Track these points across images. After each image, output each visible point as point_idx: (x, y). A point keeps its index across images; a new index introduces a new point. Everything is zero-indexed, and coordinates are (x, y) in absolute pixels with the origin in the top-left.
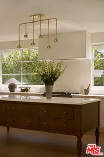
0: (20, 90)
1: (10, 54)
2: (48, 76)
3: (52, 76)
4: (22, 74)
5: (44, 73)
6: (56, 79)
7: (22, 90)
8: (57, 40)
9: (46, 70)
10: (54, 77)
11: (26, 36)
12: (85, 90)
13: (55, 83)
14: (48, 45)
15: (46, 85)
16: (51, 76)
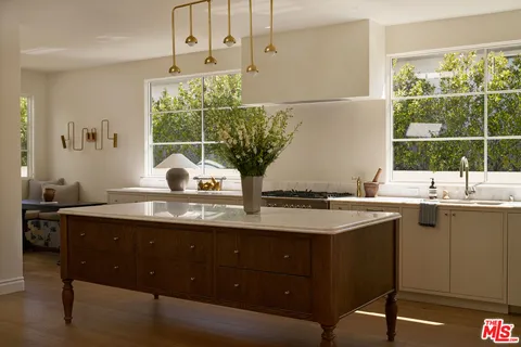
0: (197, 186)
1: (185, 88)
2: (245, 149)
3: (259, 151)
4: (203, 142)
5: (235, 142)
6: (270, 159)
7: (201, 187)
8: (272, 49)
9: (240, 133)
10: (266, 153)
11: (191, 40)
12: (367, 186)
13: (269, 170)
14: (250, 64)
15: (244, 175)
16: (255, 151)
